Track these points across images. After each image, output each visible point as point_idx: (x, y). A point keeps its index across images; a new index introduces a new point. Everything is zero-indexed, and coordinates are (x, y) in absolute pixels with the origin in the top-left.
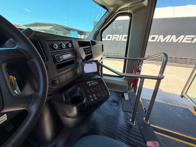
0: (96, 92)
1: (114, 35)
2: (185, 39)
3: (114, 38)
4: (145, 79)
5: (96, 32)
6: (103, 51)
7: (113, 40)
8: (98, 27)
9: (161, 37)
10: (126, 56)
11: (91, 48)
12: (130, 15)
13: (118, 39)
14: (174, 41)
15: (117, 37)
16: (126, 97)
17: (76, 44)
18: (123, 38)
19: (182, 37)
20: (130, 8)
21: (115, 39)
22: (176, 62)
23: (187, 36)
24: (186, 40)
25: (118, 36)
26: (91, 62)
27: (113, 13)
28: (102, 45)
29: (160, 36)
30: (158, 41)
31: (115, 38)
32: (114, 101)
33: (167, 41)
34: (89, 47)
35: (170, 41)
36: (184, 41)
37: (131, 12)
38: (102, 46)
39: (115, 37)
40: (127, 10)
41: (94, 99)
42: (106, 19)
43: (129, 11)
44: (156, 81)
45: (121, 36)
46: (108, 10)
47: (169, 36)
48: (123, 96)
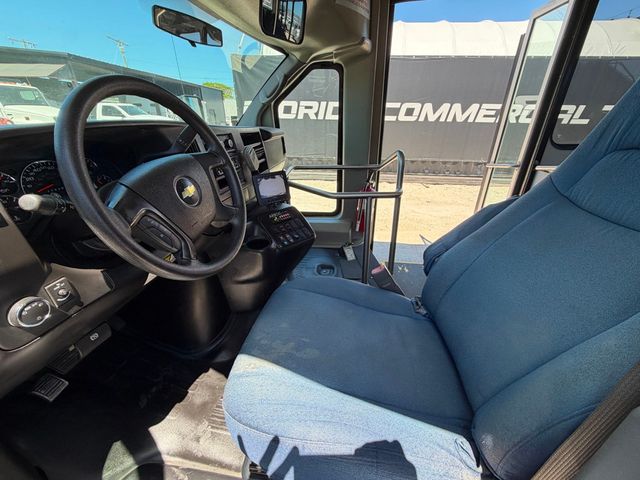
0: (289, 231)
1: (303, 103)
2: (483, 112)
3: (302, 111)
4: (379, 200)
5: (264, 105)
6: (284, 152)
7: (301, 117)
8: (268, 94)
9: (428, 107)
10: (340, 163)
11: (261, 146)
12: (338, 67)
13: (317, 114)
14: (458, 120)
15: (311, 107)
16: (350, 254)
17: (239, 141)
18: (328, 111)
19: (475, 107)
20: (336, 55)
21: (306, 115)
22: (467, 174)
23: (485, 106)
24: (485, 116)
25: (315, 104)
26: (273, 175)
27: (300, 63)
28: (283, 139)
29: (426, 105)
30: (422, 119)
31: (307, 111)
32: (323, 267)
33: (442, 119)
34: (259, 144)
35: (450, 119)
36: (480, 119)
37: (340, 62)
38: (281, 140)
39: (307, 107)
40: (331, 58)
41: (288, 241)
42: (286, 78)
43: (335, 60)
44: (393, 200)
45: (323, 104)
46: (287, 55)
47: (446, 107)
48: (343, 255)
